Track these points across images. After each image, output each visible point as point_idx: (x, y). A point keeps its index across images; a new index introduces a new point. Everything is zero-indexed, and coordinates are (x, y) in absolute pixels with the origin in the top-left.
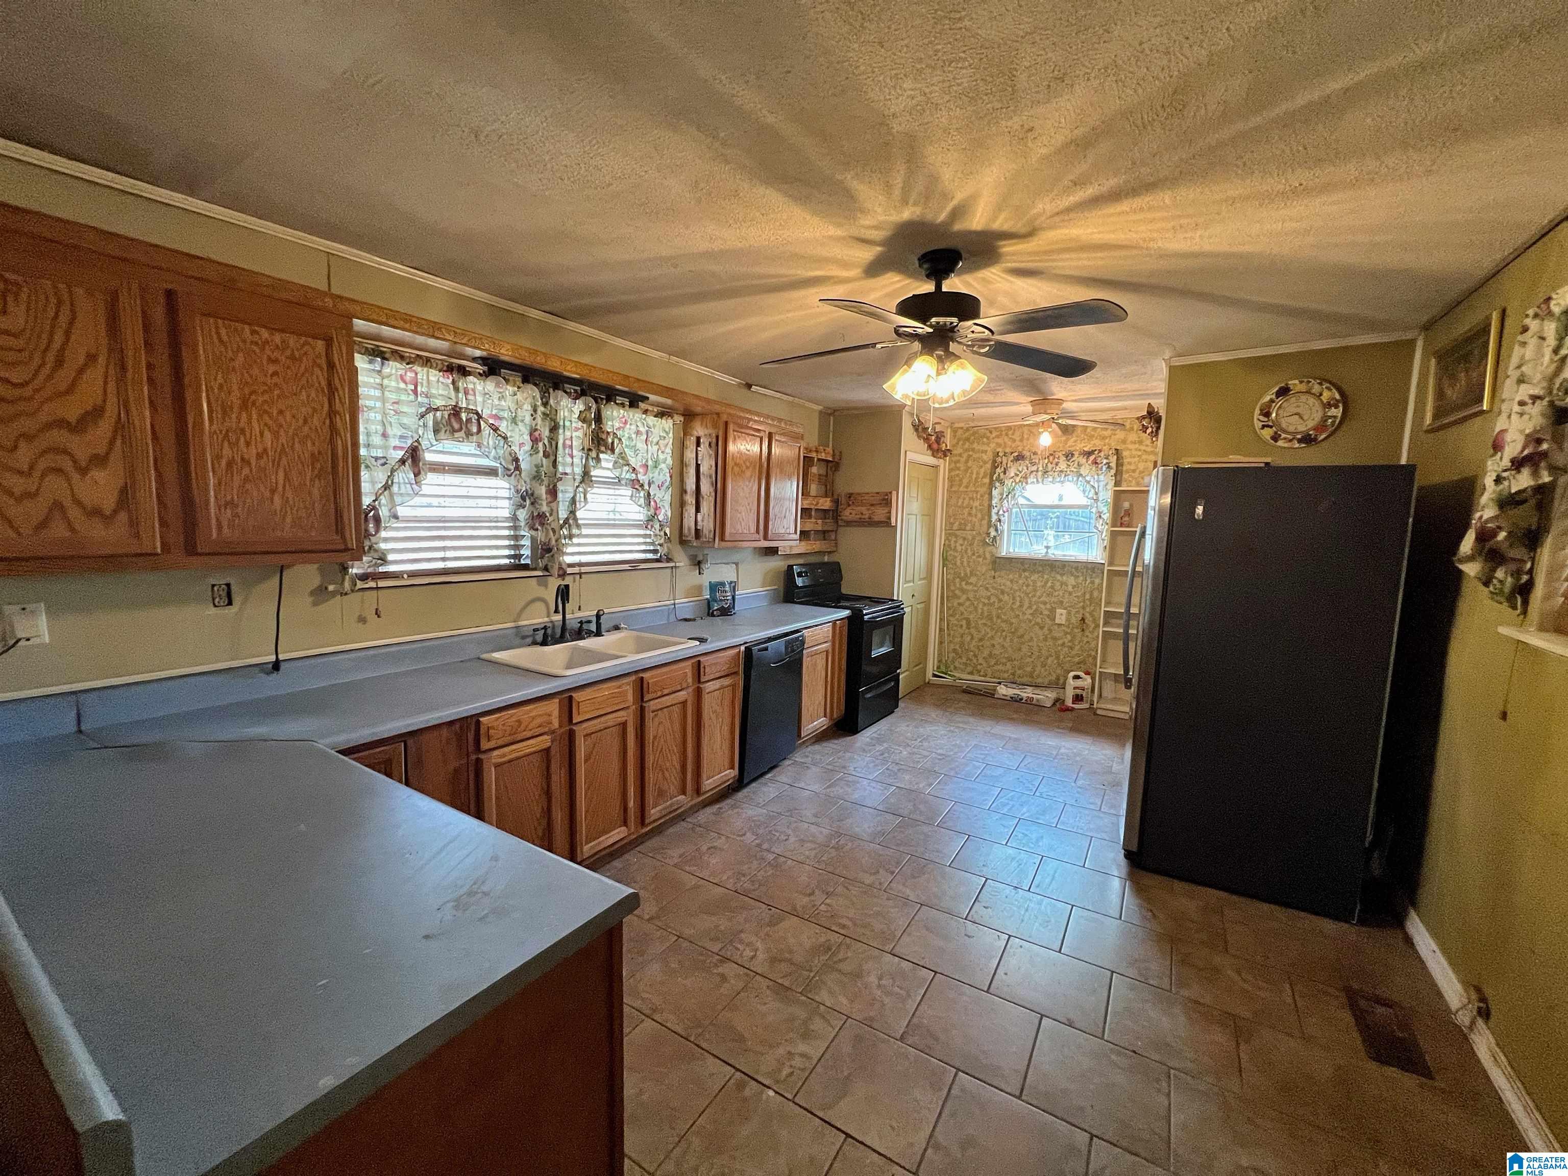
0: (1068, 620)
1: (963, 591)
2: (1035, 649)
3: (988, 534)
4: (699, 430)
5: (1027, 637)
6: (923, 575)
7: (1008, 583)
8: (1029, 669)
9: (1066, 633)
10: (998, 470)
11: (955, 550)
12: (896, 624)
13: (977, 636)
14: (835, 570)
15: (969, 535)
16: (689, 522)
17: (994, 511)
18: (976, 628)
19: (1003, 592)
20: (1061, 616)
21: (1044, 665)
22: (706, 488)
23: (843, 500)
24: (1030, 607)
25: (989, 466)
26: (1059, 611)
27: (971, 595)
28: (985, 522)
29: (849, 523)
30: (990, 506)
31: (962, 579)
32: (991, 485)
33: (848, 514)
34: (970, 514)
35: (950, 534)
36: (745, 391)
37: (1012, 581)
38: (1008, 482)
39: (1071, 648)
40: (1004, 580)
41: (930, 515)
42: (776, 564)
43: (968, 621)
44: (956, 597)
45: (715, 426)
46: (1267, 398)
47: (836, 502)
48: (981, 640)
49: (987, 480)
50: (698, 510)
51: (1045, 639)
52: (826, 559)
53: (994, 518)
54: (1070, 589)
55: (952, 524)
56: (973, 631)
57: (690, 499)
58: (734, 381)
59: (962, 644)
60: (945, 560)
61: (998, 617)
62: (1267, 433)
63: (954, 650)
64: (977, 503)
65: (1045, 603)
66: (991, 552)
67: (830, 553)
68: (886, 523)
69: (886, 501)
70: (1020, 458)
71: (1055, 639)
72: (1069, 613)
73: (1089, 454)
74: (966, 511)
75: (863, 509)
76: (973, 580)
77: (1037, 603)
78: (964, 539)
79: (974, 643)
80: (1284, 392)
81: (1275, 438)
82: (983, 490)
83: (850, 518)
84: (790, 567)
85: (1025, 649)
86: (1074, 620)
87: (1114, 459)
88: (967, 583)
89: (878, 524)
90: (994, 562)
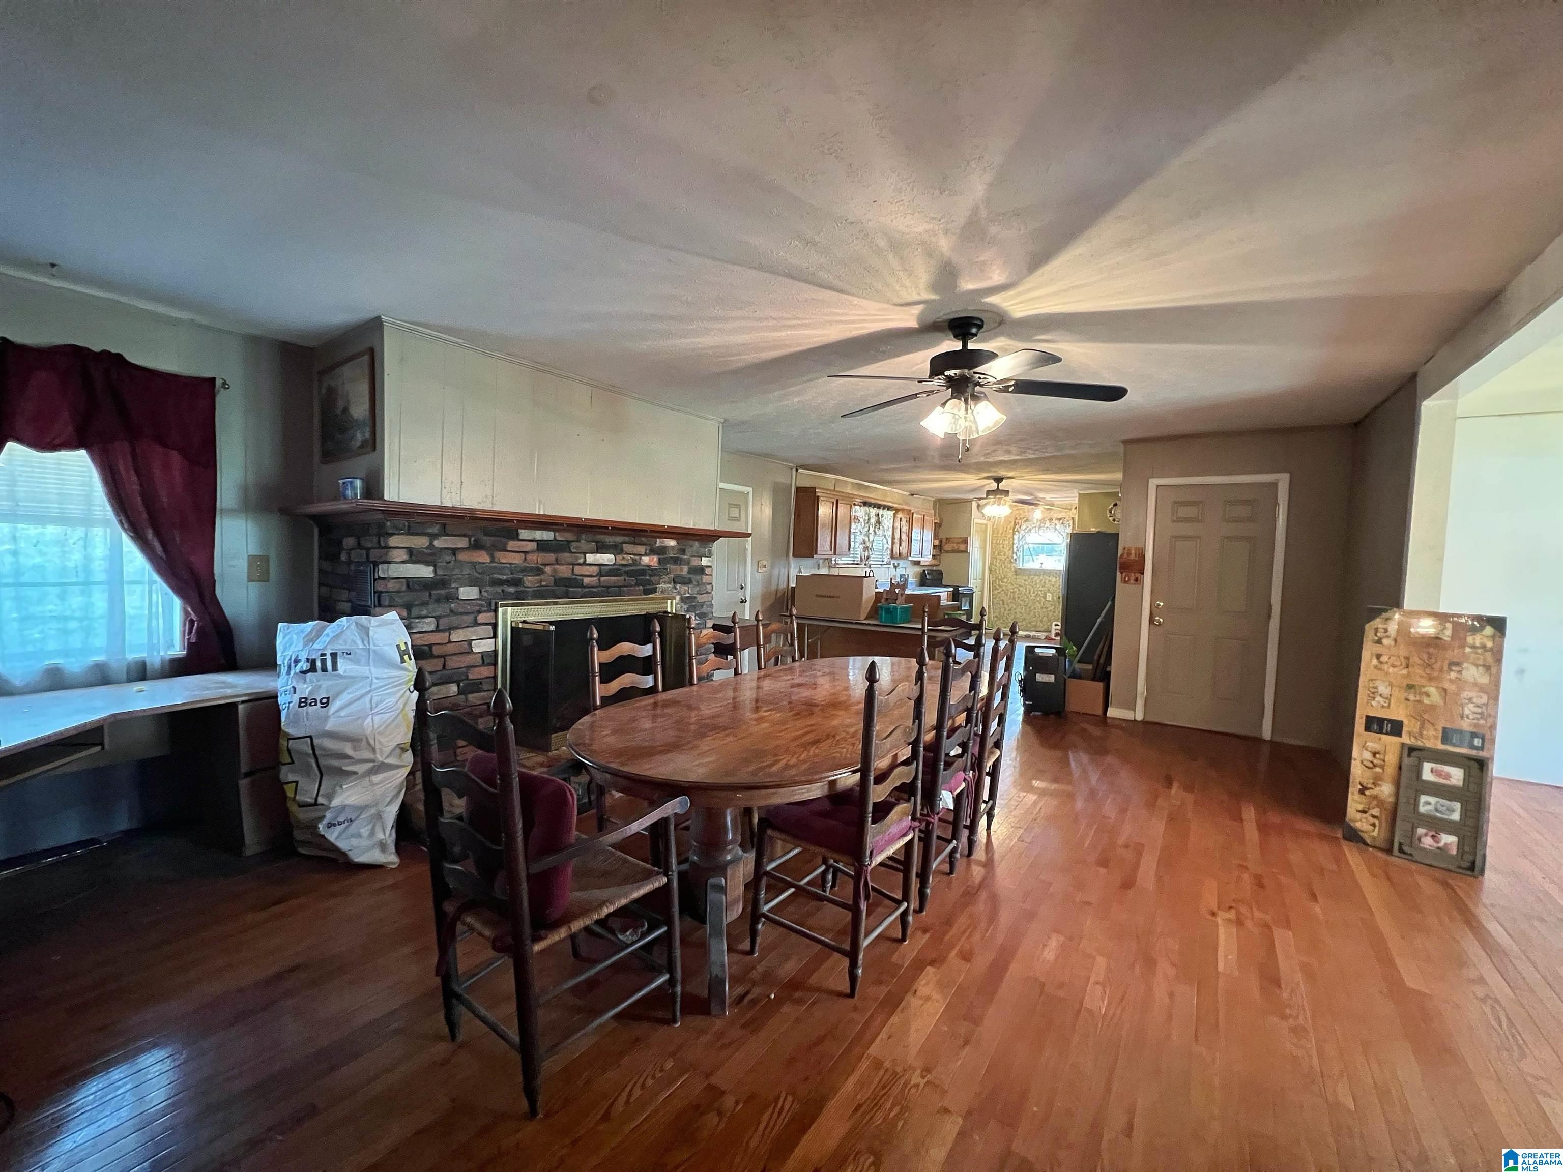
0: (1052, 598)
1: (1000, 586)
2: (1037, 614)
3: (1013, 557)
4: (900, 515)
5: (1033, 608)
6: (981, 577)
7: (1023, 581)
8: (1034, 623)
9: (1052, 605)
10: (1017, 527)
11: (996, 565)
12: (971, 596)
13: (1007, 609)
14: (940, 573)
15: (1003, 558)
16: (896, 550)
17: (1015, 546)
18: (1008, 605)
19: (1020, 586)
20: (1049, 597)
21: (1041, 621)
22: (904, 537)
23: (944, 541)
24: (1034, 593)
25: (1012, 524)
26: (1048, 594)
27: (1004, 588)
28: (1011, 552)
29: (947, 552)
30: (1013, 544)
31: (999, 580)
32: (1014, 533)
33: (947, 547)
34: (1003, 547)
35: (993, 558)
36: (910, 497)
37: (1025, 580)
38: (1022, 532)
39: (1054, 612)
40: (1021, 580)
41: (983, 548)
42: (918, 569)
43: (1003, 601)
44: (997, 589)
45: (908, 514)
46: (1110, 507)
47: (941, 542)
48: (1010, 610)
49: (1011, 531)
50: (900, 545)
51: (1042, 608)
52: (935, 568)
53: (1015, 550)
54: (1053, 583)
55: (994, 553)
56: (1006, 606)
57: (897, 541)
58: (908, 494)
59: (1000, 613)
60: (990, 570)
61: (1018, 598)
62: (1111, 519)
63: (996, 616)
64: (1007, 542)
65: (1041, 591)
66: (1014, 567)
67: (936, 565)
68: (966, 551)
69: (965, 541)
70: (1026, 521)
71: (1047, 608)
72: (1053, 595)
73: (1060, 519)
74: (1001, 546)
75: (955, 545)
76: (1005, 580)
77: (1037, 590)
78: (1001, 560)
79: (1006, 612)
80: (1115, 505)
81: (1114, 520)
82: (1010, 535)
83: (948, 549)
84: (924, 571)
85: (1032, 614)
86: (1055, 598)
87: (1071, 522)
88: (1003, 582)
89: (962, 552)
90: (1016, 572)
